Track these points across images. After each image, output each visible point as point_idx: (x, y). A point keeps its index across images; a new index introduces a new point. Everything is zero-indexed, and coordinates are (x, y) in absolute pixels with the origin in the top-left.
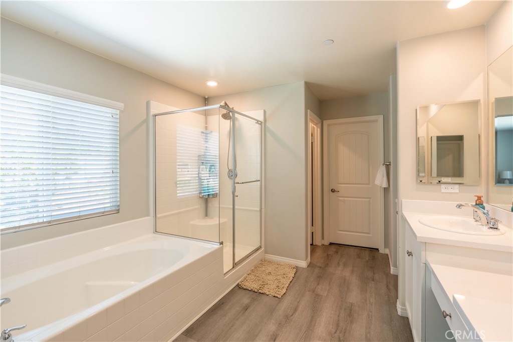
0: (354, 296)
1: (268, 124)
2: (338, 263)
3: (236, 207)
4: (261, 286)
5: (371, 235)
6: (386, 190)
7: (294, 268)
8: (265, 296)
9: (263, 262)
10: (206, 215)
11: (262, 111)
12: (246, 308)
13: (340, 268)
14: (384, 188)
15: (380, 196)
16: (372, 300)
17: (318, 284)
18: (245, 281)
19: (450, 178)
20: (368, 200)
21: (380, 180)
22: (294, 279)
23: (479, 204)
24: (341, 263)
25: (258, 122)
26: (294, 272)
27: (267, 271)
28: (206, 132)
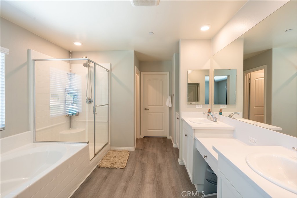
0: (160, 160)
1: (113, 72)
2: (150, 146)
3: (96, 121)
4: (112, 164)
5: (163, 131)
6: (171, 108)
7: (128, 152)
8: (115, 169)
9: (110, 151)
10: (71, 127)
11: (109, 64)
12: (106, 178)
13: (151, 149)
14: (170, 107)
15: (168, 111)
16: (168, 161)
17: (142, 158)
18: (102, 163)
19: (194, 102)
20: (162, 113)
21: (168, 103)
22: (130, 158)
23: (209, 112)
24: (151, 146)
25: (107, 70)
26: (129, 154)
27: (114, 156)
28: (71, 74)
